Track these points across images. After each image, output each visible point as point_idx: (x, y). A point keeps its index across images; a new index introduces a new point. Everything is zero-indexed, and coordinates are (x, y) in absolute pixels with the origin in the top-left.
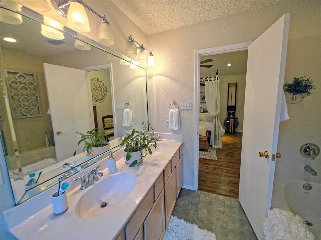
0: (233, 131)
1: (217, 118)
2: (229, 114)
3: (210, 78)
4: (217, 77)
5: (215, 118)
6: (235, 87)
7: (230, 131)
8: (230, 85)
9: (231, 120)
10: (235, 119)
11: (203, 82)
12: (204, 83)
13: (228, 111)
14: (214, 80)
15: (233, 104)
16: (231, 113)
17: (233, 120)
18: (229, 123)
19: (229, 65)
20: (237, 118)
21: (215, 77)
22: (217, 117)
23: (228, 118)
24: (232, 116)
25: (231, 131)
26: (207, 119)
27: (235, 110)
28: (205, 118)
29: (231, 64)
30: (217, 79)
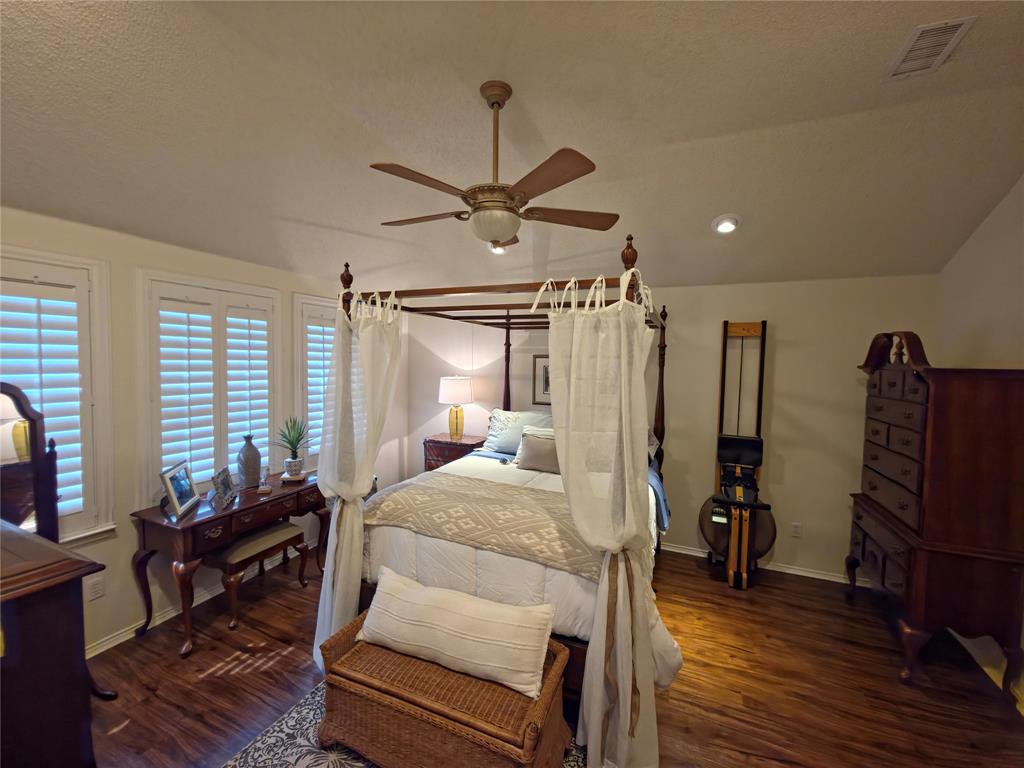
0: (745, 575)
1: (622, 566)
2: (727, 479)
3: (584, 285)
4: (625, 279)
5: (613, 569)
6: (757, 342)
7: (731, 573)
8: (732, 331)
9: (735, 512)
10: (758, 509)
11: (542, 311)
12: (546, 316)
13: (720, 458)
14: (608, 303)
15: (748, 430)
16: (738, 470)
17: (746, 514)
18: (726, 528)
19: (726, 227)
20: (768, 508)
21: (613, 283)
22: (627, 560)
23: (723, 503)
24: (739, 493)
25: (738, 574)
26: (567, 555)
27: (758, 463)
28: (556, 545)
29: (736, 223)
30: (630, 297)
